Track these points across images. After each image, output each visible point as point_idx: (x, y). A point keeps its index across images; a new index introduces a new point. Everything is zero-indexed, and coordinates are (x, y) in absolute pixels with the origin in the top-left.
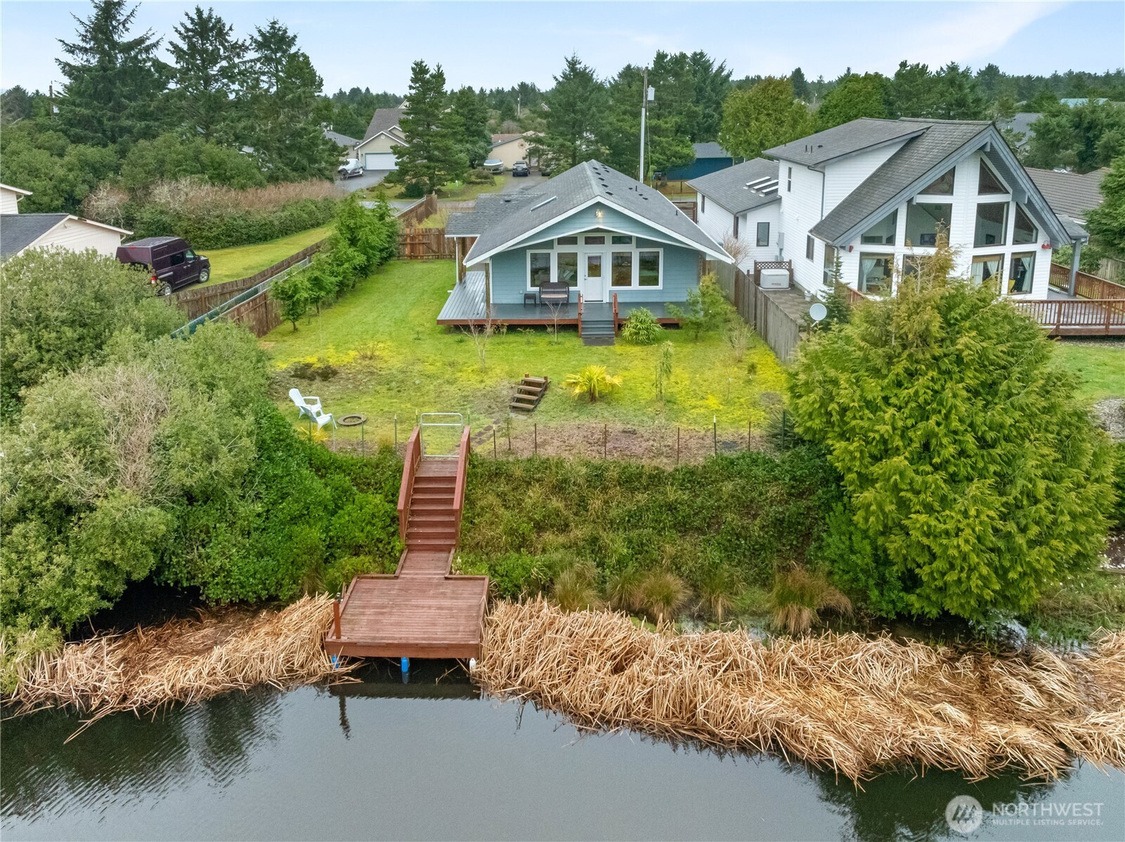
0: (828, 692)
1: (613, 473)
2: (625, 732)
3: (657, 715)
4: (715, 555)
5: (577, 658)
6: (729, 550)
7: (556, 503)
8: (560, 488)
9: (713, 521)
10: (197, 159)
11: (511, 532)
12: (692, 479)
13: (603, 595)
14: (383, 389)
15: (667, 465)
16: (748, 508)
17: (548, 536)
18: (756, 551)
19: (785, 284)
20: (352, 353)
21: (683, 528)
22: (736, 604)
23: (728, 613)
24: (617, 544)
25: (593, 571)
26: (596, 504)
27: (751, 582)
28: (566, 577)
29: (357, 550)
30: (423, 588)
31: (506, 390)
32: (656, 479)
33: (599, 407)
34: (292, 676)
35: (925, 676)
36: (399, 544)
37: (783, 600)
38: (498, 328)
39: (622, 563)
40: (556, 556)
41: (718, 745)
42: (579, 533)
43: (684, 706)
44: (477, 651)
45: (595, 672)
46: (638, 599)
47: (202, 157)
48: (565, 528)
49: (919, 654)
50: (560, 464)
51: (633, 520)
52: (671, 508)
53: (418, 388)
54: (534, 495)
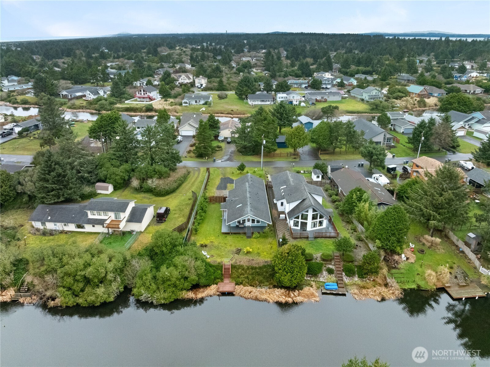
0: (272, 295)
1: (250, 267)
2: (250, 300)
3: (254, 298)
4: (262, 279)
5: (246, 292)
6: (264, 278)
7: (243, 272)
8: (243, 269)
9: (262, 274)
10: (154, 171)
11: (237, 276)
12: (260, 268)
13: (248, 284)
14: (215, 248)
15: (257, 266)
16: (267, 272)
17: (242, 276)
18: (267, 278)
19: (284, 218)
20: (209, 241)
21: (259, 275)
22: (264, 284)
23: (263, 286)
24: (250, 277)
25: (247, 281)
26: (248, 271)
27: (266, 282)
28: (244, 282)
29: (218, 279)
30: (227, 283)
31: (234, 249)
32: (256, 268)
33: (248, 254)
34: (214, 295)
35: (283, 293)
36: (223, 277)
37: (269, 284)
38: (232, 233)
39: (251, 280)
40: (243, 279)
41: (260, 301)
42: (246, 275)
43: (256, 297)
44: (234, 292)
45: (247, 293)
46: (253, 284)
47: (156, 170)
48: (244, 275)
49: (283, 291)
50: (243, 266)
51: (252, 274)
52: (257, 272)
53: (221, 249)
54: (240, 270)
